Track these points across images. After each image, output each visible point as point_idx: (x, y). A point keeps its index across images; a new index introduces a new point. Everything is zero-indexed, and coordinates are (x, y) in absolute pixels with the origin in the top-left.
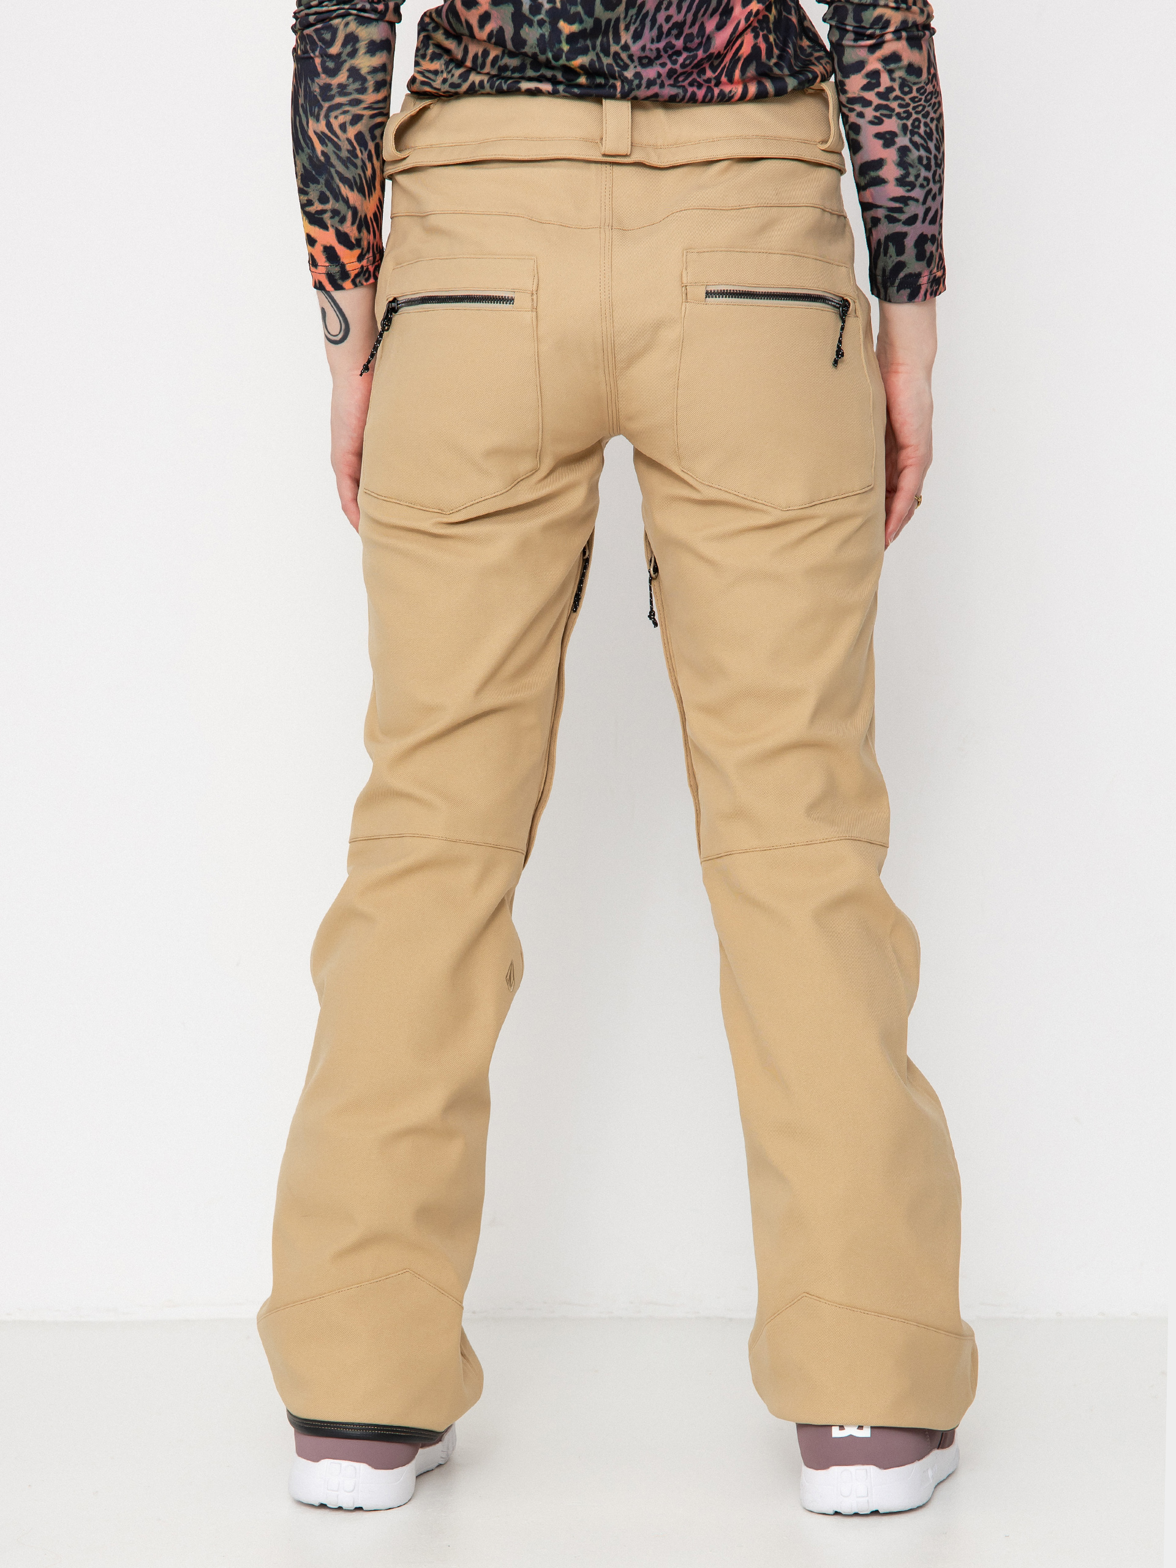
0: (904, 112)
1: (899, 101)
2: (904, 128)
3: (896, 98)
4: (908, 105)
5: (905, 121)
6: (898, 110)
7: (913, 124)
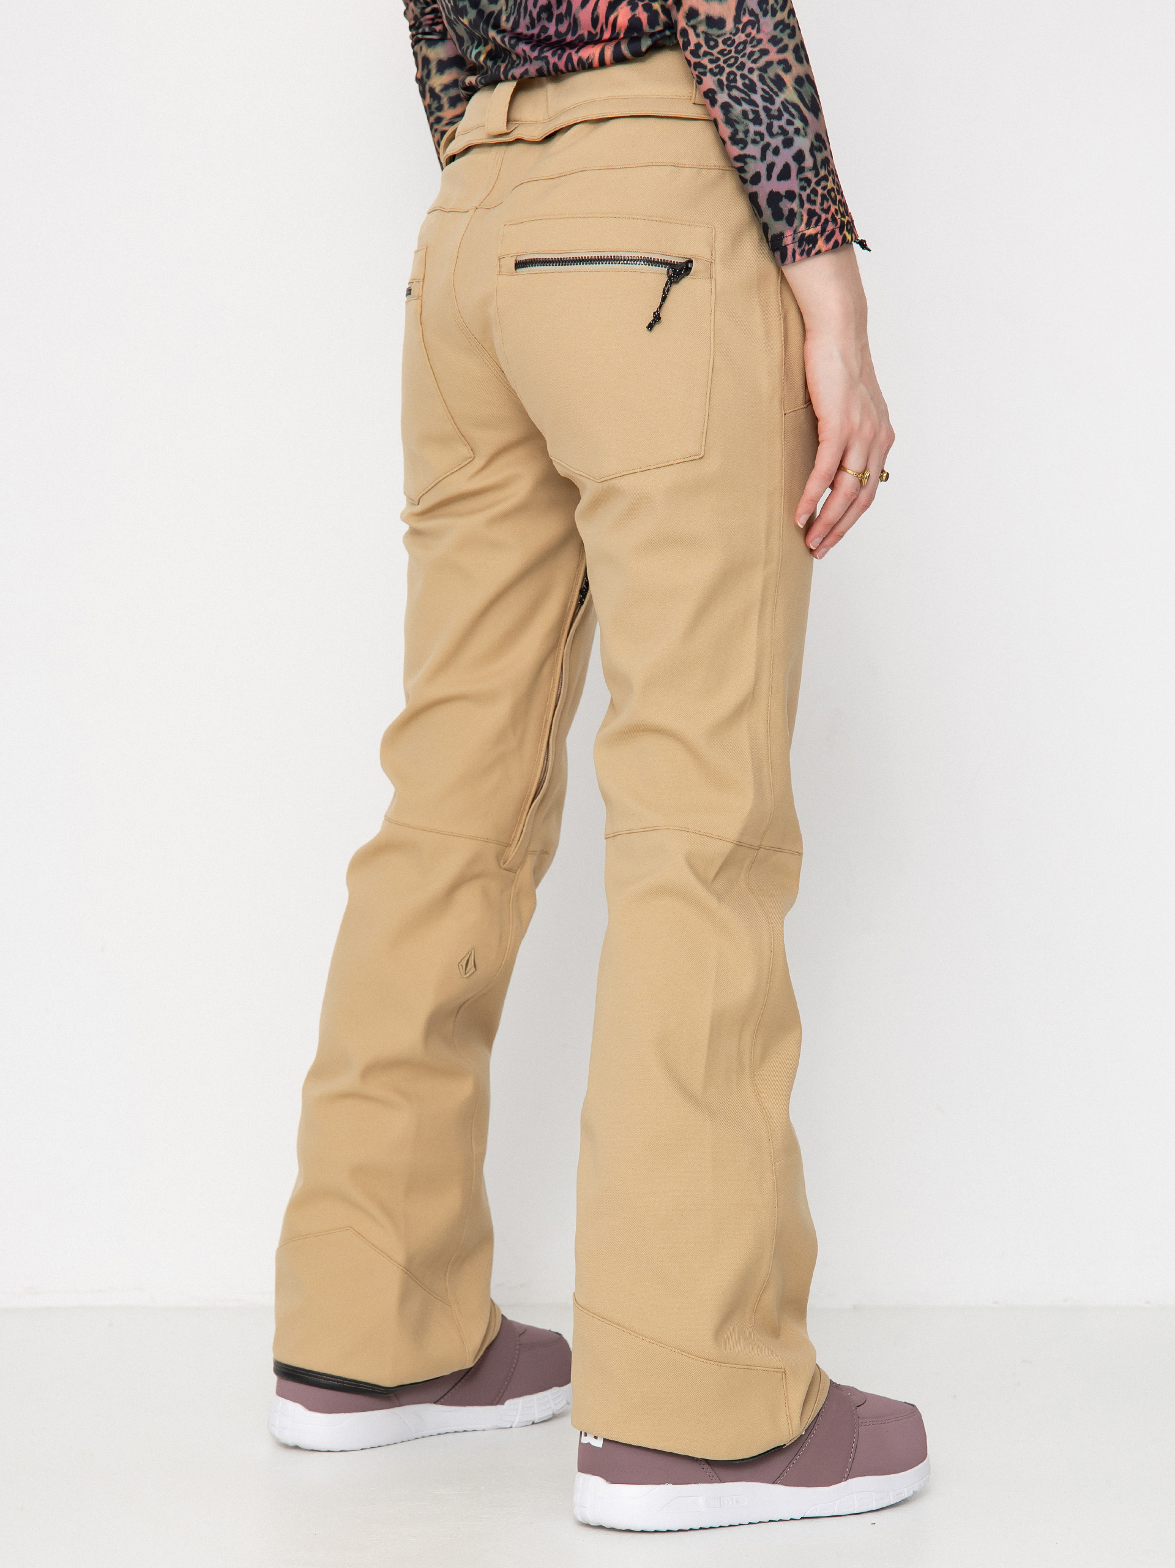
0: (716, 67)
1: (709, 57)
2: (720, 82)
3: (706, 54)
4: (718, 59)
5: (719, 77)
6: (710, 66)
7: (728, 79)
